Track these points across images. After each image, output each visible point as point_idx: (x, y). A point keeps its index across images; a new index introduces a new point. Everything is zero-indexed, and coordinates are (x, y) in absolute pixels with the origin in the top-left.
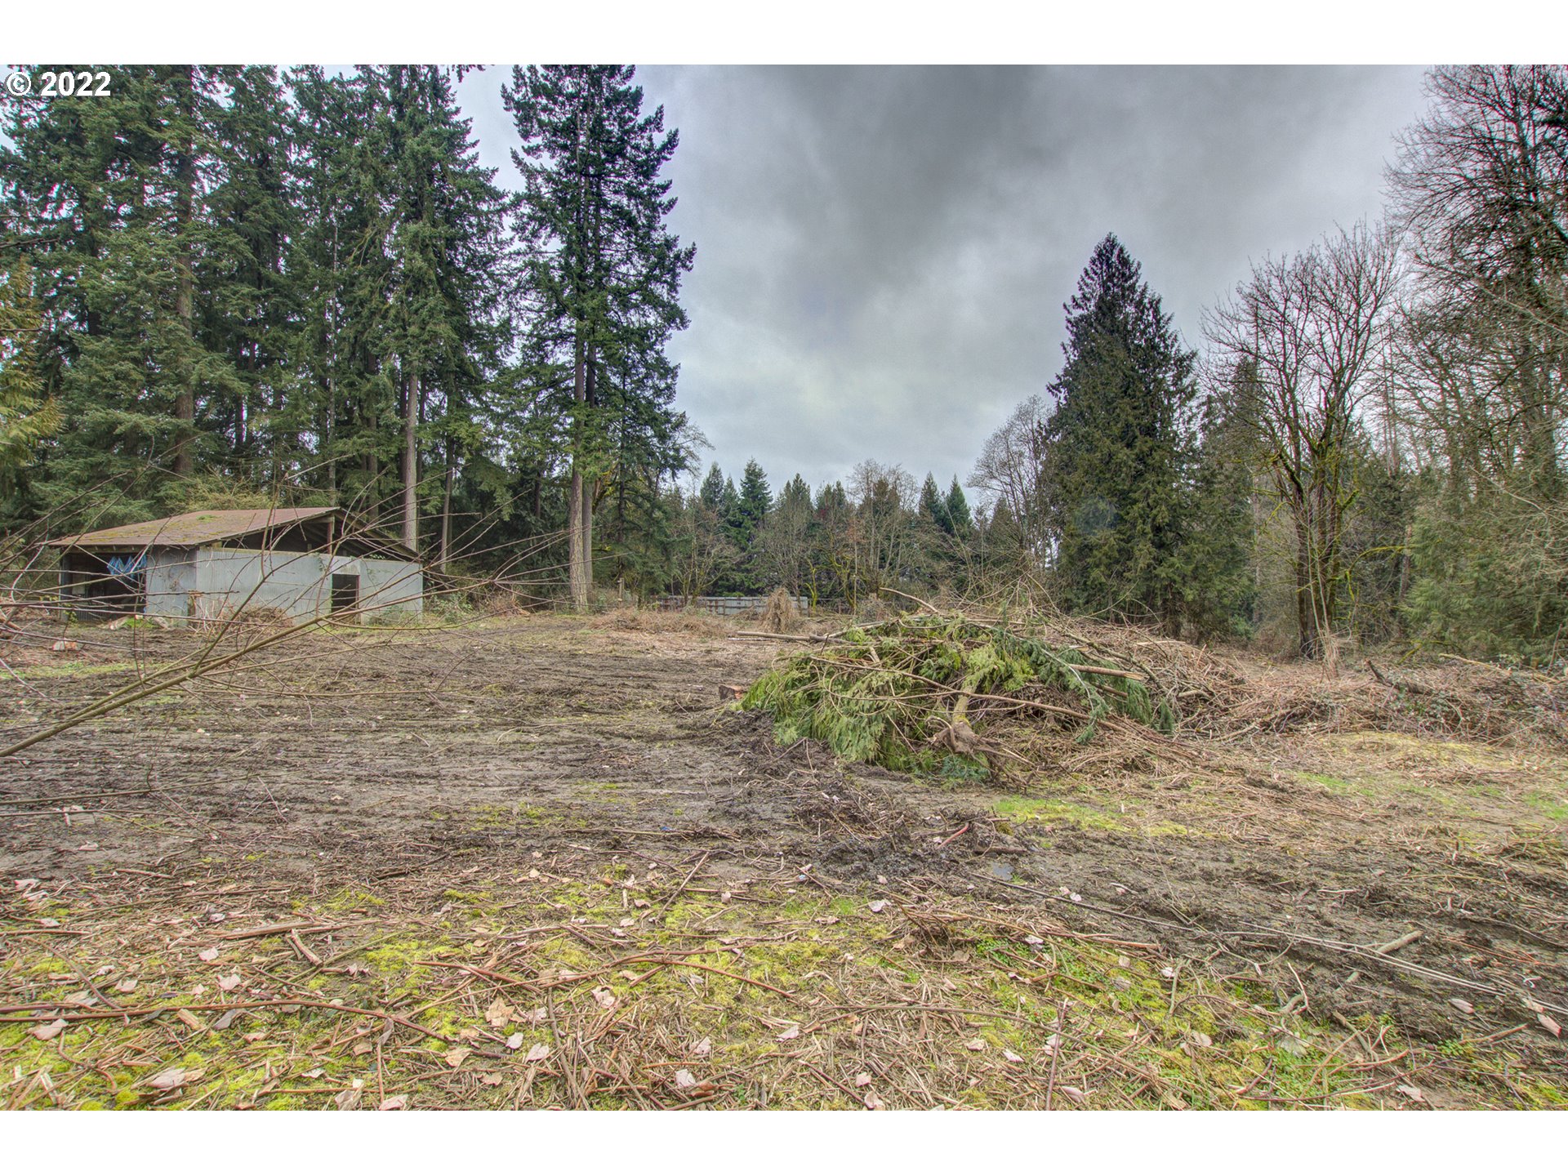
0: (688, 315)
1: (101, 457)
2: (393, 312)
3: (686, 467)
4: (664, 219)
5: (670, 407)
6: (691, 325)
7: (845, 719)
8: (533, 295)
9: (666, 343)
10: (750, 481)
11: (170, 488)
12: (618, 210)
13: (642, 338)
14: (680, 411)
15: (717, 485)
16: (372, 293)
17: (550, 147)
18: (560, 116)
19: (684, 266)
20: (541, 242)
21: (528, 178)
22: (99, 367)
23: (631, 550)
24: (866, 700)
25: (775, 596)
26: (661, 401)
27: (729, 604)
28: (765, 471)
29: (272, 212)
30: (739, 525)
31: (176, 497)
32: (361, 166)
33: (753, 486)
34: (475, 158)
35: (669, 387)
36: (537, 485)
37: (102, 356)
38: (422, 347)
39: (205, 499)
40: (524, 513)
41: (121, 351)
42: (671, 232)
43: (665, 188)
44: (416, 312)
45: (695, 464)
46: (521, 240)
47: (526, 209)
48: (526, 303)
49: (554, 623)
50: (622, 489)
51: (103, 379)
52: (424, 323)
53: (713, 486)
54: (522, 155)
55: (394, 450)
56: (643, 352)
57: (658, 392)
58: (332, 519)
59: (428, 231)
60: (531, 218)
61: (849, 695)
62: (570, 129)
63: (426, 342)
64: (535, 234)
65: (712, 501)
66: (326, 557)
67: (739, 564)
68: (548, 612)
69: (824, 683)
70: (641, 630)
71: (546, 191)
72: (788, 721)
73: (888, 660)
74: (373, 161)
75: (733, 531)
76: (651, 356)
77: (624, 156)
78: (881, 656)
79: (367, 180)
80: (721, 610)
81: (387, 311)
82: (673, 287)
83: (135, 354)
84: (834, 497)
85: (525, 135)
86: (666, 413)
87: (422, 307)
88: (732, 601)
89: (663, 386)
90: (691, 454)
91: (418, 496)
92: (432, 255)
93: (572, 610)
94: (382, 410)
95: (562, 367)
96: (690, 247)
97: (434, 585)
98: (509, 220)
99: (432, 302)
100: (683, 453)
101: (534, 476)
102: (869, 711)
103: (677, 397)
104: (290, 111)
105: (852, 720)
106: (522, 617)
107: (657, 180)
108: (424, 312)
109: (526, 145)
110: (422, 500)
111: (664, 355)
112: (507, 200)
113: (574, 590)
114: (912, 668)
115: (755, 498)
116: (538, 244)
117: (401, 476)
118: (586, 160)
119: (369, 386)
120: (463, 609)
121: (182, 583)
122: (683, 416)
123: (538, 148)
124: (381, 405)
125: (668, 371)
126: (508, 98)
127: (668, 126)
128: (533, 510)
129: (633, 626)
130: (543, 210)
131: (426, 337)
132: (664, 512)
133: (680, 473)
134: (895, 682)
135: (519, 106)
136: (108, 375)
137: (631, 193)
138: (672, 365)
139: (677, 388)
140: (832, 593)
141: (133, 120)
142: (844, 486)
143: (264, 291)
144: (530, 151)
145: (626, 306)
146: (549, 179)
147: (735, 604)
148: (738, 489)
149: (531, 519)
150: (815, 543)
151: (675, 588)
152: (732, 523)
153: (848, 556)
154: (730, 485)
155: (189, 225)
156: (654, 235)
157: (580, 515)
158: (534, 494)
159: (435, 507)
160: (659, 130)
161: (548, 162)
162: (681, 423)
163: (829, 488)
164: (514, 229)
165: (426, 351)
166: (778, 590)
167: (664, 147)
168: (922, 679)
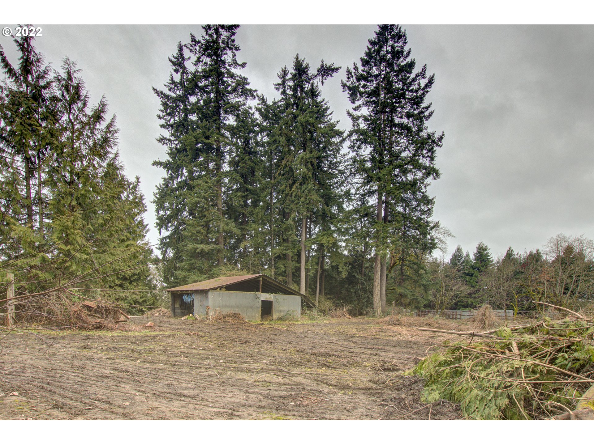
0: (441, 171)
1: (193, 261)
2: (294, 193)
3: (437, 247)
4: (426, 123)
5: (429, 220)
6: (442, 176)
7: (475, 391)
8: (358, 176)
9: (428, 188)
10: (479, 252)
11: (215, 271)
12: (402, 126)
13: (413, 186)
14: (436, 221)
15: (459, 256)
16: (286, 187)
17: (367, 104)
18: (371, 87)
19: (437, 145)
20: (362, 151)
21: (354, 121)
22: (192, 229)
23: (407, 289)
24: (496, 381)
25: (482, 310)
26: (425, 216)
27: (463, 313)
28: (489, 247)
29: (249, 162)
30: (472, 275)
31: (216, 274)
32: (280, 134)
33: (481, 255)
34: (331, 119)
35: (429, 210)
36: (362, 261)
37: (193, 226)
38: (306, 206)
39: (225, 274)
40: (356, 275)
41: (198, 223)
42: (430, 130)
43: (427, 108)
44: (303, 192)
45: (444, 246)
46: (353, 151)
47: (355, 137)
48: (355, 180)
49: (364, 321)
50: (403, 261)
51: (193, 233)
52: (307, 196)
53: (457, 257)
54: (352, 111)
55: (295, 251)
56: (414, 193)
57: (423, 212)
58: (261, 279)
59: (308, 155)
60: (357, 140)
61: (483, 375)
62: (375, 93)
63: (307, 204)
64: (359, 148)
65: (456, 264)
66: (259, 294)
67: (470, 294)
68: (362, 317)
69: (467, 364)
70: (401, 325)
71: (363, 125)
72: (434, 387)
73: (525, 352)
74: (285, 131)
75: (468, 278)
76: (419, 195)
77: (404, 98)
78: (520, 348)
79: (283, 140)
80: (459, 317)
81: (292, 193)
82: (432, 158)
83: (202, 223)
84: (535, 258)
85: (353, 102)
86: (427, 222)
87: (306, 189)
88: (466, 313)
89: (426, 209)
90: (442, 242)
91: (306, 269)
92: (310, 166)
93: (374, 316)
94: (290, 235)
95: (372, 206)
96: (441, 134)
97: (307, 304)
98: (347, 143)
99: (309, 186)
100: (436, 241)
101: (361, 258)
102: (497, 388)
103: (434, 214)
104: (258, 121)
105: (480, 393)
106: (348, 318)
107: (423, 105)
108: (306, 191)
109: (354, 106)
110: (307, 270)
111: (426, 194)
112: (345, 135)
113: (375, 307)
114: (548, 359)
115: (481, 262)
116: (361, 152)
117: (299, 261)
118: (384, 105)
119: (285, 226)
120: (319, 315)
121: (204, 303)
122: (438, 223)
123: (360, 106)
124: (290, 233)
125: (428, 201)
126: (344, 86)
127: (428, 74)
128: (360, 273)
129: (397, 323)
130: (362, 134)
131: (307, 202)
132: (425, 270)
133: (434, 251)
134: (526, 369)
135: (350, 89)
136: (194, 232)
137: (409, 115)
138: (431, 198)
139: (434, 209)
140: (529, 308)
141: (200, 137)
142: (540, 251)
143: (246, 194)
144: (355, 109)
145: (405, 172)
146: (366, 119)
147: (467, 314)
148: (472, 257)
149: (359, 277)
150: (519, 282)
151: (429, 306)
152: (468, 275)
153: (540, 288)
154: (468, 256)
155: (219, 173)
156: (421, 134)
157: (379, 274)
158: (361, 266)
159: (313, 273)
160: (424, 78)
161: (365, 111)
162: (437, 225)
163: (531, 252)
164: (349, 148)
165: (307, 208)
166: (484, 306)
167: (426, 86)
168: (554, 368)
